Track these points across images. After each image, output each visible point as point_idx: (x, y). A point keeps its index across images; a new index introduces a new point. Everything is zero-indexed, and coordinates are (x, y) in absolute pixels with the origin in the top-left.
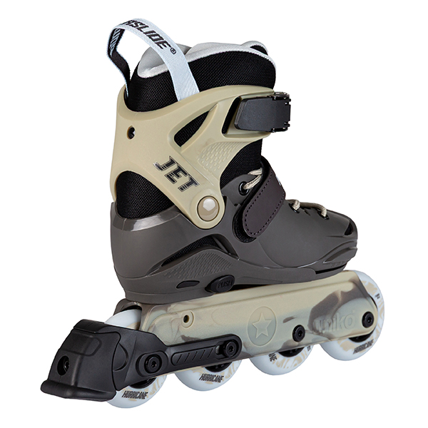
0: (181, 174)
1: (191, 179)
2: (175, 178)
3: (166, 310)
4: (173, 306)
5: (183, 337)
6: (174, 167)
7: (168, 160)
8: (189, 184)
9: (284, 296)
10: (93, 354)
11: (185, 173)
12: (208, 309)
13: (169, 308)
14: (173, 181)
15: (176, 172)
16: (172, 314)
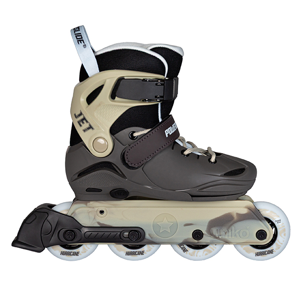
0: (84, 121)
1: (90, 125)
2: (81, 123)
3: (86, 205)
4: (91, 203)
5: (99, 223)
6: (81, 117)
7: (79, 113)
8: (88, 128)
9: (184, 209)
10: (31, 223)
11: (87, 122)
12: (119, 209)
13: (88, 204)
14: (81, 125)
15: (82, 120)
16: (90, 207)
